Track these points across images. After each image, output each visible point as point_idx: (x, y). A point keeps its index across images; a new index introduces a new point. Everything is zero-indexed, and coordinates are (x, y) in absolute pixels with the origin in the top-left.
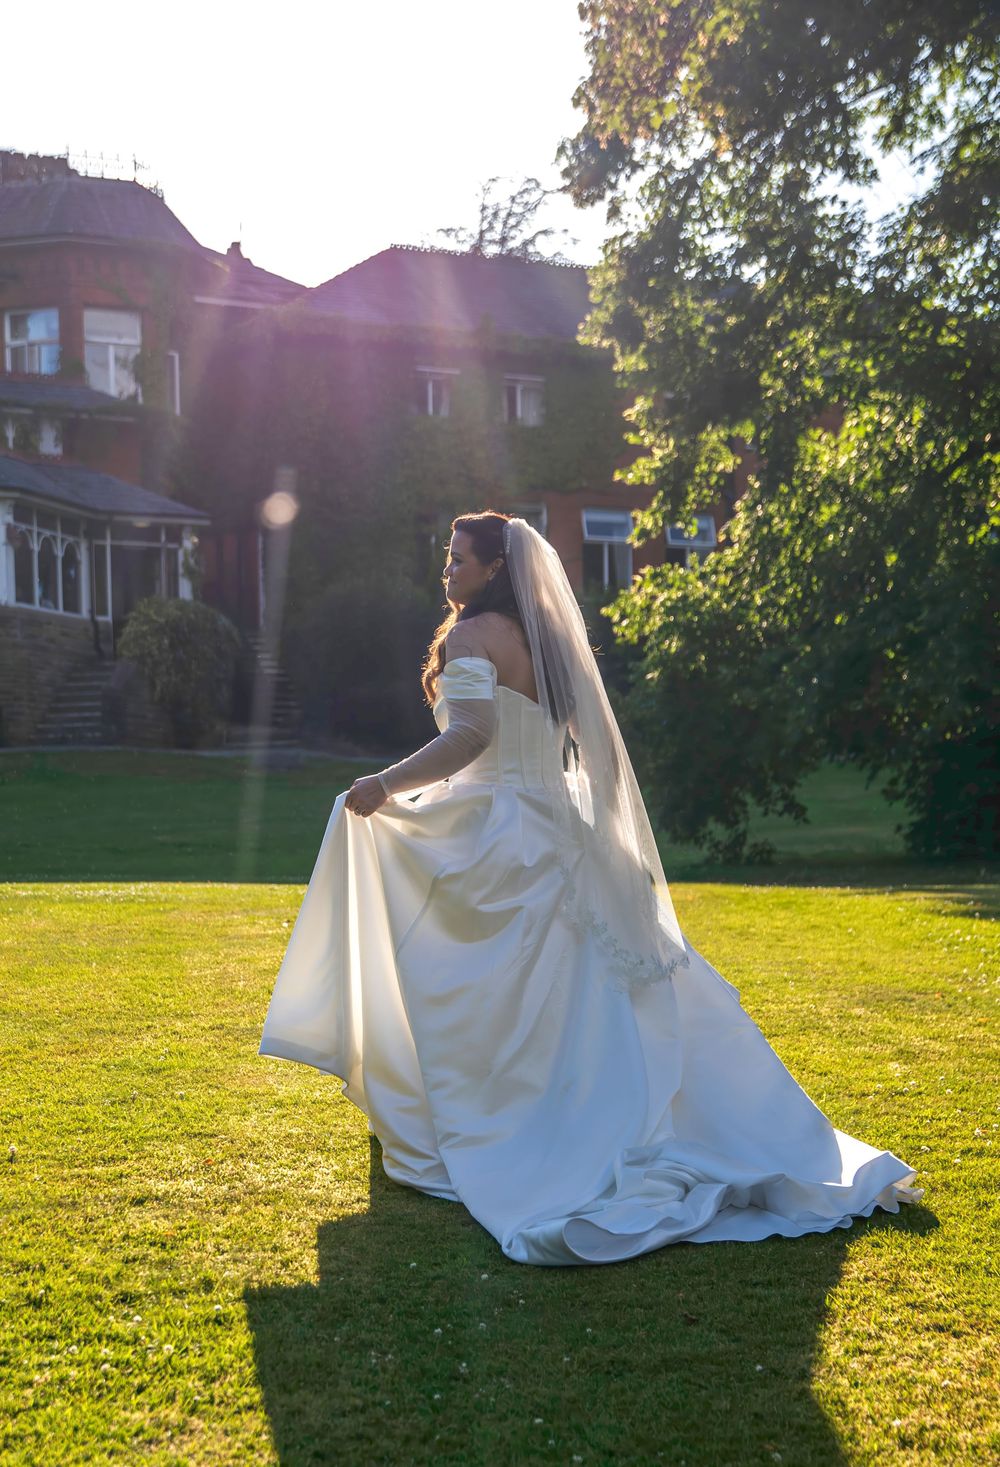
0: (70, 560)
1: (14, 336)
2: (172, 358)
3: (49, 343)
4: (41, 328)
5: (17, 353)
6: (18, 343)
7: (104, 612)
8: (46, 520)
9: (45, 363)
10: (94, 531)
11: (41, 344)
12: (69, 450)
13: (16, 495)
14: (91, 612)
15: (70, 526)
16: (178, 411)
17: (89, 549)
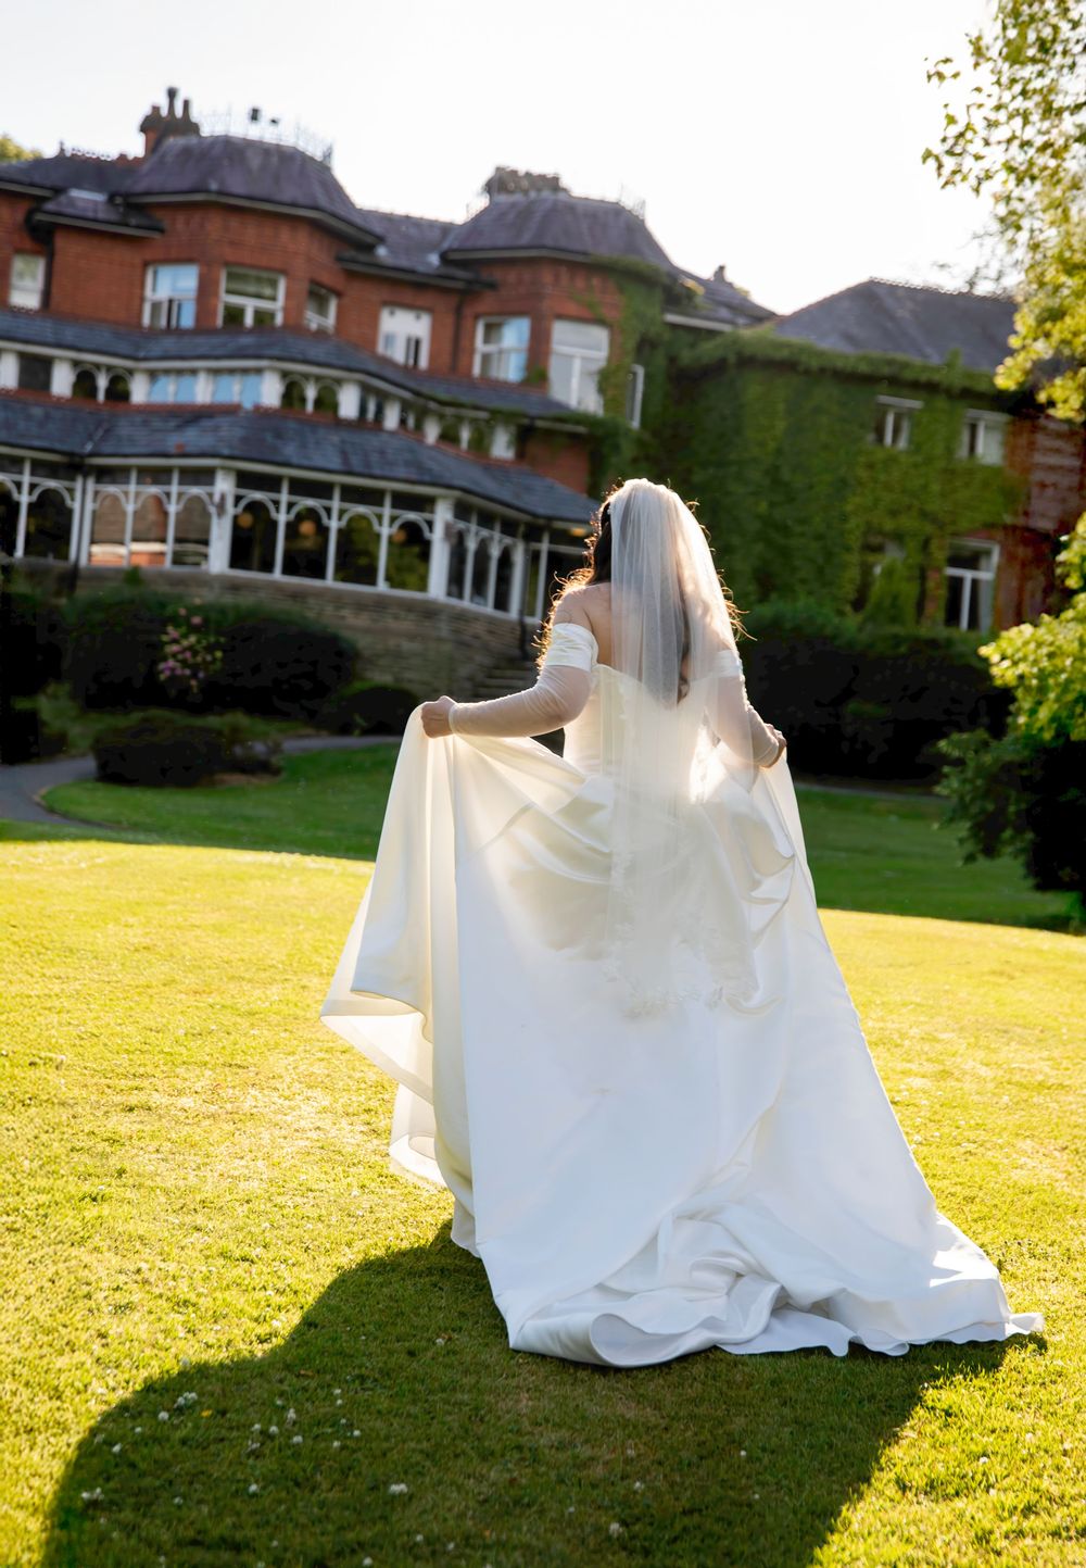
0: (505, 561)
1: (487, 340)
2: (635, 374)
3: (517, 350)
4: (515, 334)
5: (486, 358)
6: (491, 348)
7: (532, 614)
8: (486, 520)
9: (511, 370)
10: (532, 533)
11: (509, 351)
12: (521, 455)
13: (457, 494)
14: (522, 613)
15: (509, 528)
16: (636, 424)
17: (526, 551)
